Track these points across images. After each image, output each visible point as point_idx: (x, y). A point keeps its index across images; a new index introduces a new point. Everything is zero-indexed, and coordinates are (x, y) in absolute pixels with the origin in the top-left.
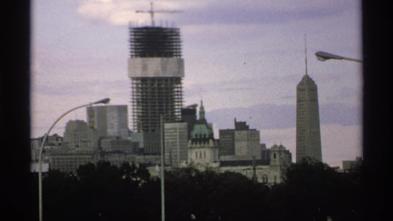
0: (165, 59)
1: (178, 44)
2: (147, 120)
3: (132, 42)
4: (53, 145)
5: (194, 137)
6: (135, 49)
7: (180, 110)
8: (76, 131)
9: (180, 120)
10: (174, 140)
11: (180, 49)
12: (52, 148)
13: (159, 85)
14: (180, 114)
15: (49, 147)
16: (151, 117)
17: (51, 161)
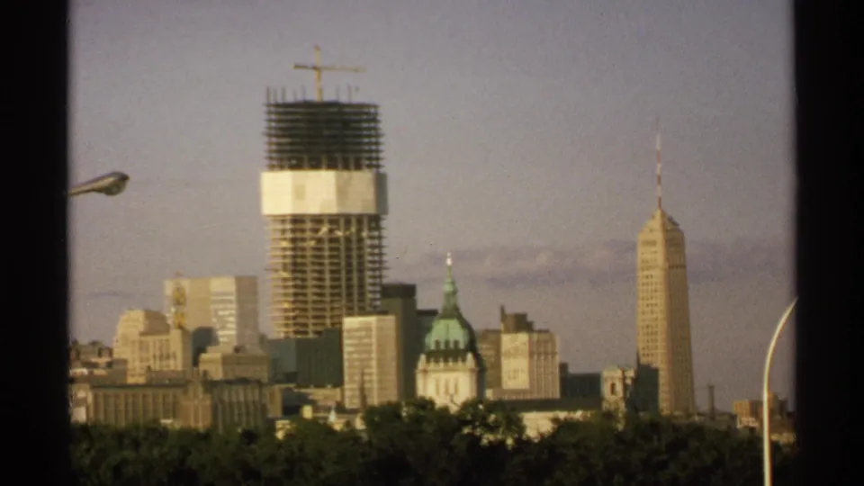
0: (345, 174)
1: (373, 140)
2: (305, 310)
3: (270, 135)
4: (95, 366)
5: (433, 347)
6: (279, 151)
7: (378, 288)
8: (143, 334)
9: (378, 309)
10: (364, 356)
11: (377, 151)
12: (91, 373)
13: (331, 231)
14: (378, 296)
15: (85, 371)
16: (314, 302)
17: (90, 399)
